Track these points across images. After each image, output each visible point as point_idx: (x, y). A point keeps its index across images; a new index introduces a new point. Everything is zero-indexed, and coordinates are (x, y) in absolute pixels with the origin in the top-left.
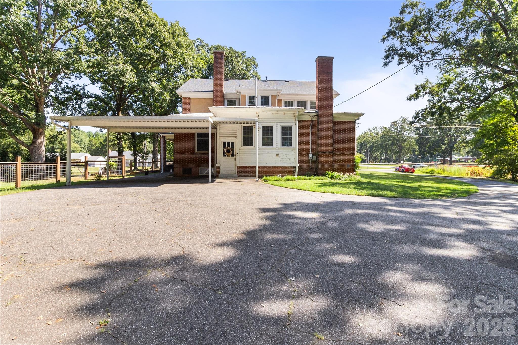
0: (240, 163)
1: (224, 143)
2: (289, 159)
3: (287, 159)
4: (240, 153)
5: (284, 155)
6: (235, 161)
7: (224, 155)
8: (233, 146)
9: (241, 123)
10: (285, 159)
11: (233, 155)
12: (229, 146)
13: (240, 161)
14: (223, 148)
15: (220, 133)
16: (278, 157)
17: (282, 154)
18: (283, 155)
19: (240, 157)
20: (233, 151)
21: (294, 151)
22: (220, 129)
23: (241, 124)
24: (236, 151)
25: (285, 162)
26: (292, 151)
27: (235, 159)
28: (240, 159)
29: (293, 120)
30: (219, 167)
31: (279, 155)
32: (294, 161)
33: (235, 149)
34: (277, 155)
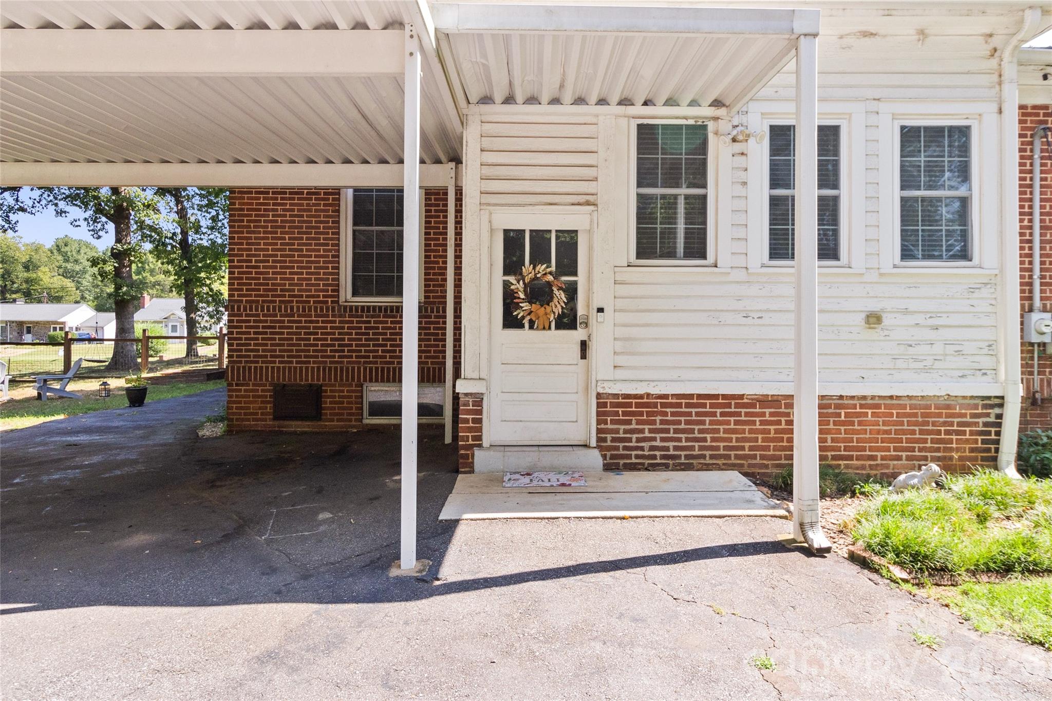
0: (620, 374)
1: (513, 240)
2: (951, 349)
3: (938, 349)
4: (620, 303)
5: (920, 319)
6: (584, 356)
7: (511, 321)
8: (568, 264)
9: (625, 102)
10: (924, 349)
11: (568, 321)
12: (540, 254)
13: (620, 360)
14: (507, 271)
15: (487, 171)
16: (876, 334)
17: (906, 312)
18: (911, 320)
19: (621, 332)
20: (571, 291)
21: (985, 292)
22: (487, 143)
23: (631, 110)
24: (589, 290)
25: (927, 370)
26: (972, 290)
27: (584, 345)
28: (619, 346)
29: (985, 80)
30: (478, 400)
31: (887, 320)
32: (986, 362)
33: (581, 279)
34: (874, 319)
